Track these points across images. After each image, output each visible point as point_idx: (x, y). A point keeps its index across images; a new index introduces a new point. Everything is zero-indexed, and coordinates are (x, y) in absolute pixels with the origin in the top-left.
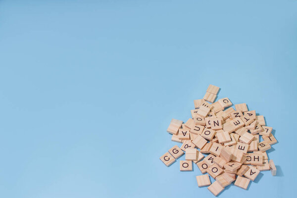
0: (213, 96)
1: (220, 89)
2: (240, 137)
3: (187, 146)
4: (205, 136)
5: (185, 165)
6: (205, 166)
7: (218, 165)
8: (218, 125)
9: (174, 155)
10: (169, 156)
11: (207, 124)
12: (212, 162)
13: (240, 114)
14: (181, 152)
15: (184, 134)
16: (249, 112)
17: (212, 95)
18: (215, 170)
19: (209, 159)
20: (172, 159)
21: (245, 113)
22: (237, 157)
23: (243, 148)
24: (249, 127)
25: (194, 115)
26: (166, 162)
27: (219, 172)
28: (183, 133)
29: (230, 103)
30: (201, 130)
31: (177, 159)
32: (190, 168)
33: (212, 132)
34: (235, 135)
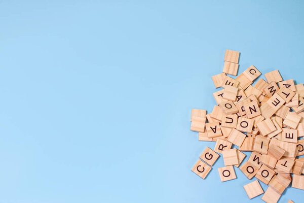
0: (235, 67)
1: (240, 53)
2: (283, 120)
3: (221, 146)
4: (242, 129)
5: (226, 173)
6: (250, 170)
7: (268, 166)
8: (255, 111)
9: (209, 162)
10: (202, 164)
11: (240, 111)
12: (259, 163)
13: (276, 87)
14: (215, 156)
15: (214, 130)
16: (285, 82)
17: (232, 64)
18: (265, 174)
19: (254, 160)
20: (207, 168)
21: (281, 84)
22: (289, 151)
23: (291, 136)
24: (290, 104)
25: (219, 100)
26: (201, 174)
27: (271, 175)
28: (212, 129)
29: (258, 74)
30: (235, 121)
31: (213, 166)
32: (233, 176)
33: (251, 123)
34: (277, 118)
